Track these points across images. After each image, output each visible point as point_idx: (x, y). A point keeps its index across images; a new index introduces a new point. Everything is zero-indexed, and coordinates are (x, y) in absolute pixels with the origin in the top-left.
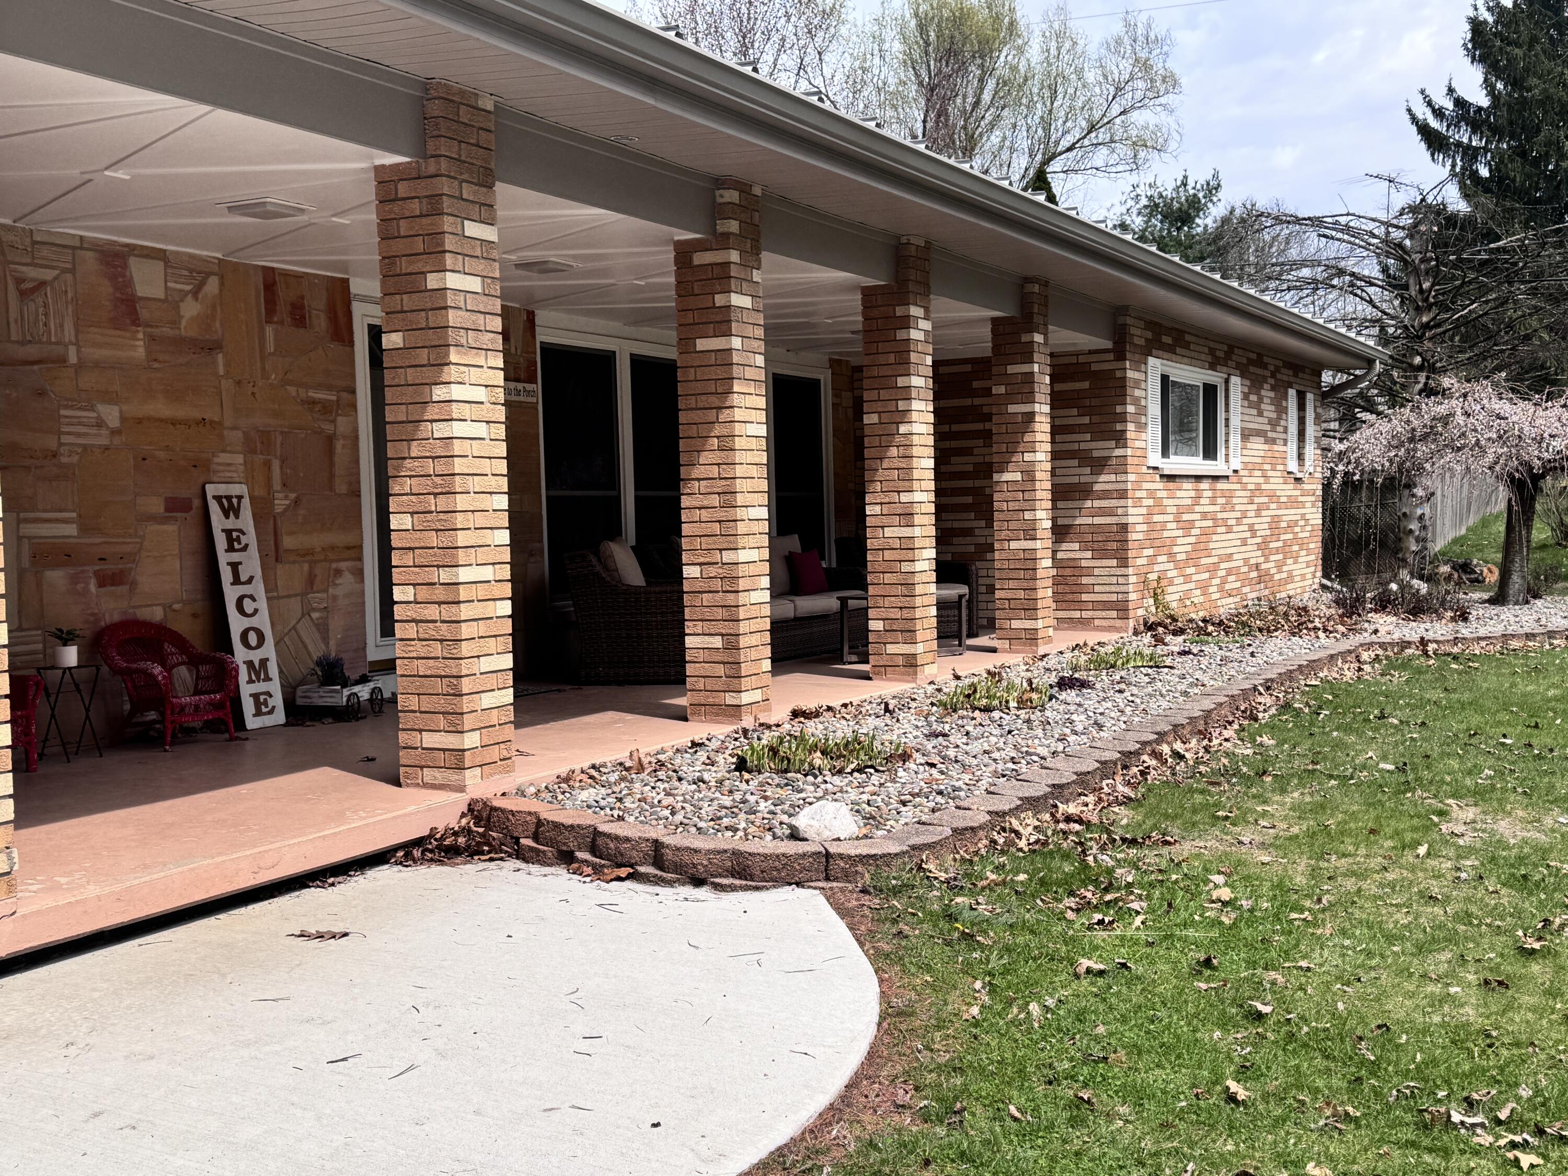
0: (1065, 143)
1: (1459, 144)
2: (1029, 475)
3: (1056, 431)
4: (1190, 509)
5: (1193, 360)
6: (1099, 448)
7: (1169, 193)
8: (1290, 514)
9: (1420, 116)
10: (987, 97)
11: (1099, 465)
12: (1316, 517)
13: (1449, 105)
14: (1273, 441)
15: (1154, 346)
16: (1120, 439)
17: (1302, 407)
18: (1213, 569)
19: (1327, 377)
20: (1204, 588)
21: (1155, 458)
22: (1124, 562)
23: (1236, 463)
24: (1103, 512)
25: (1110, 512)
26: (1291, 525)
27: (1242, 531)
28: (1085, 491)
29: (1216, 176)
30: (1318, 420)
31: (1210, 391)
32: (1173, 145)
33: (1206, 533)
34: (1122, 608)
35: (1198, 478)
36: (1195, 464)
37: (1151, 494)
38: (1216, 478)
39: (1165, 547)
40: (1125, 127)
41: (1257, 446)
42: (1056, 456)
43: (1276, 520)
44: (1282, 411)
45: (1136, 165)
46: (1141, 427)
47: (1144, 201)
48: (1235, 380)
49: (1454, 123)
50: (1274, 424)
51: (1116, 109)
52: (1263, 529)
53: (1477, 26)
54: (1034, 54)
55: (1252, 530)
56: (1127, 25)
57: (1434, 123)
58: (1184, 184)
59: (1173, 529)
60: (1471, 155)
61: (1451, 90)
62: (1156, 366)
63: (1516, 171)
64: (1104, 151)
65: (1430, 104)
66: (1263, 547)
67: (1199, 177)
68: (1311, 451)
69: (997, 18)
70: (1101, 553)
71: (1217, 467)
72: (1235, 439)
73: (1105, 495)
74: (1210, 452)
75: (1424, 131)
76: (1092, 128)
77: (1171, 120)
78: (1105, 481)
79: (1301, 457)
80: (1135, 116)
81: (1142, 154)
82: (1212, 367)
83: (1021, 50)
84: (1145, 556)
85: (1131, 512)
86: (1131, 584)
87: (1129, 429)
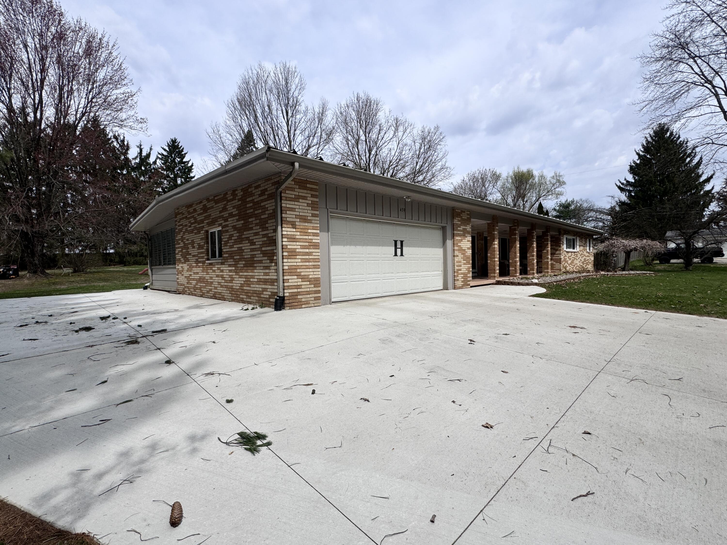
0: (542, 195)
1: (627, 190)
2: (548, 251)
3: (551, 245)
4: (570, 257)
5: (571, 235)
6: (556, 248)
7: (564, 202)
8: (588, 258)
9: (618, 185)
10: (527, 188)
11: (557, 250)
12: (593, 259)
13: (625, 182)
14: (584, 247)
15: (565, 234)
16: (560, 247)
17: (590, 242)
18: (574, 266)
19: (594, 237)
20: (573, 268)
21: (565, 249)
22: (560, 263)
23: (578, 250)
24: (557, 257)
25: (558, 257)
26: (588, 260)
27: (579, 260)
28: (555, 254)
29: (573, 199)
30: (593, 243)
31: (574, 240)
32: (564, 194)
33: (573, 260)
34: (560, 270)
35: (572, 252)
36: (571, 250)
37: (564, 254)
38: (575, 252)
39: (567, 262)
40: (555, 191)
41: (582, 248)
42: (551, 249)
43: (585, 259)
44: (586, 242)
45: (557, 198)
46: (563, 245)
47: (559, 204)
48: (578, 238)
49: (626, 185)
50: (584, 244)
51: (553, 188)
52: (583, 260)
53: (631, 167)
54: (537, 179)
55: (581, 260)
56: (555, 173)
57: (622, 186)
58: (567, 201)
59: (568, 259)
60: (630, 191)
61: (625, 179)
62: (565, 236)
63: (640, 194)
64: (551, 196)
65: (620, 182)
66: (583, 263)
67: (570, 200)
68: (591, 248)
69: (530, 174)
70: (557, 262)
71: (575, 250)
72: (578, 247)
73: (558, 254)
74: (574, 248)
75: (619, 188)
76: (548, 192)
77: (564, 190)
78: (557, 252)
79: (590, 249)
80: (557, 189)
81: (558, 196)
82: (574, 236)
83: (534, 179)
84: (564, 263)
85: (561, 257)
86: (561, 267)
87: (561, 245)
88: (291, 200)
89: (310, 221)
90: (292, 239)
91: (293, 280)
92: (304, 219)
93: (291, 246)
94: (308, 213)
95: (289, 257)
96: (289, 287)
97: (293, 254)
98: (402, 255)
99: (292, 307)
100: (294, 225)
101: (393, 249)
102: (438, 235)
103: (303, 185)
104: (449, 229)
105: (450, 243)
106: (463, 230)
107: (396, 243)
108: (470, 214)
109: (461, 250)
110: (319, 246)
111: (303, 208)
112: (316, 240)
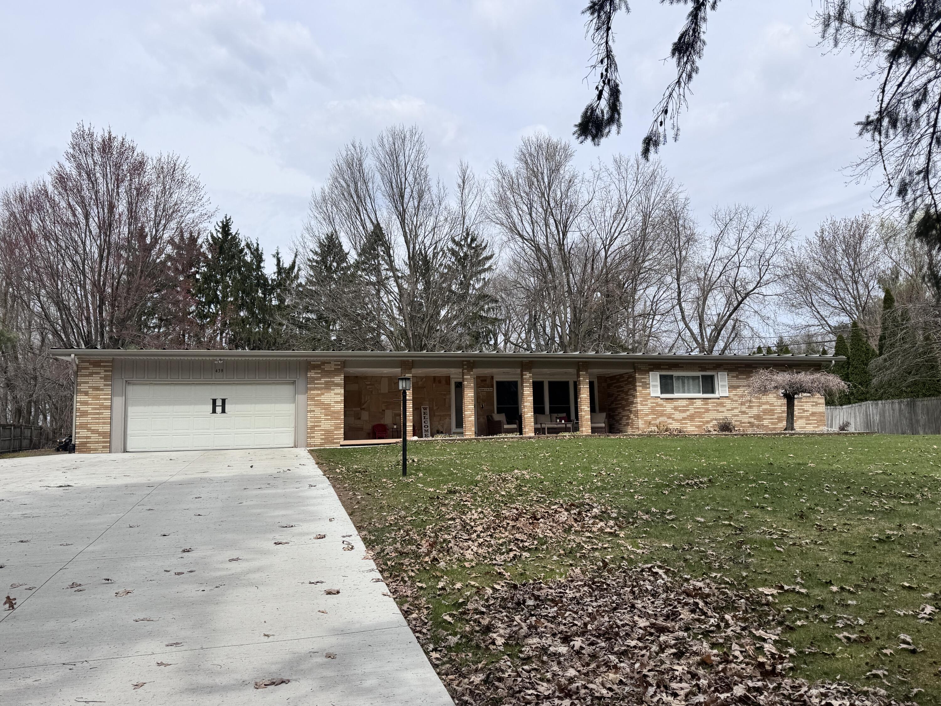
4: (685, 406)
6: (634, 393)
11: (634, 397)
15: (656, 369)
21: (658, 394)
22: (639, 418)
23: (726, 394)
27: (732, 413)
31: (707, 377)
33: (700, 413)
35: (692, 399)
36: (692, 395)
37: (654, 403)
39: (667, 416)
41: (747, 390)
46: (648, 388)
48: (724, 373)
52: (755, 412)
55: (742, 412)
59: (670, 411)
62: (657, 374)
66: (755, 417)
72: (726, 388)
78: (635, 400)
84: (650, 417)
85: (639, 407)
86: (641, 423)
87: (639, 389)
88: (86, 376)
89: (102, 390)
90: (85, 403)
91: (83, 433)
92: (97, 389)
93: (83, 408)
94: (101, 384)
95: (80, 416)
96: (79, 438)
97: (84, 414)
98: (223, 411)
99: (81, 452)
100: (86, 393)
101: (210, 408)
102: (286, 390)
103: (96, 364)
104: (301, 383)
105: (301, 398)
106: (326, 383)
107: (214, 401)
108: (344, 364)
109: (320, 404)
110: (111, 408)
111: (96, 381)
112: (108, 403)
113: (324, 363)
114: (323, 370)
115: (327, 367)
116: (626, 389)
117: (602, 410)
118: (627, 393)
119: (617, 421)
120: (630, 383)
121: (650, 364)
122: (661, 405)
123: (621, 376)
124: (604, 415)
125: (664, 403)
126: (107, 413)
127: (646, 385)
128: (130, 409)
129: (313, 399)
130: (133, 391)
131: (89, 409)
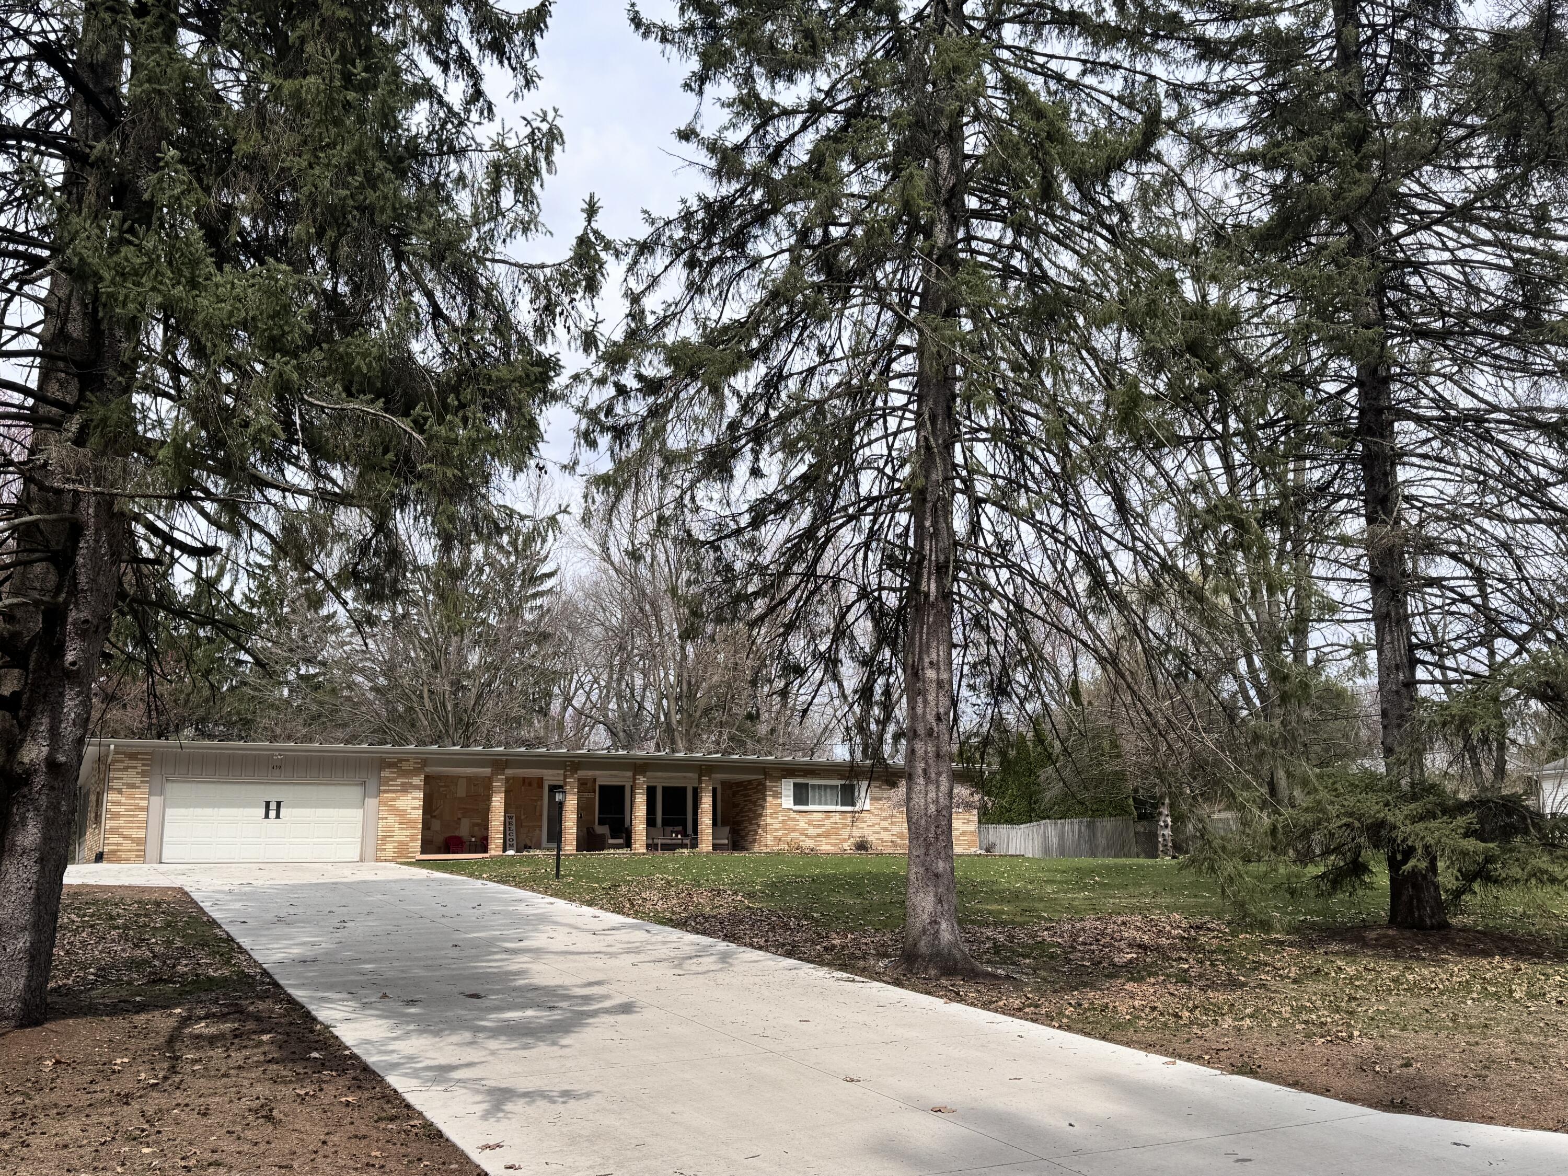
4: (820, 821)
6: (763, 804)
15: (789, 776)
21: (789, 806)
23: (867, 807)
35: (829, 812)
37: (785, 816)
39: (799, 831)
41: (890, 803)
46: (779, 798)
48: (863, 782)
59: (803, 826)
72: (866, 801)
84: (780, 833)
85: (769, 821)
86: (769, 840)
87: (769, 799)
88: (120, 770)
89: (138, 787)
90: (118, 803)
91: (114, 839)
92: (132, 786)
93: (115, 809)
94: (137, 780)
95: (113, 819)
96: (110, 845)
97: (117, 816)
98: (278, 816)
99: (110, 861)
100: (120, 791)
101: (262, 811)
102: (355, 792)
103: (133, 756)
104: (372, 785)
105: (372, 802)
106: (403, 784)
107: (268, 804)
108: (425, 762)
109: (395, 811)
110: (147, 809)
111: (131, 776)
112: (144, 803)
113: (401, 761)
114: (400, 769)
115: (405, 766)
116: (754, 797)
117: (724, 824)
118: (754, 803)
119: (743, 837)
120: (758, 791)
121: (783, 770)
122: (794, 819)
123: (750, 782)
124: (727, 829)
125: (797, 816)
126: (143, 815)
127: (777, 795)
128: (169, 811)
129: (385, 804)
130: (173, 789)
131: (121, 810)
